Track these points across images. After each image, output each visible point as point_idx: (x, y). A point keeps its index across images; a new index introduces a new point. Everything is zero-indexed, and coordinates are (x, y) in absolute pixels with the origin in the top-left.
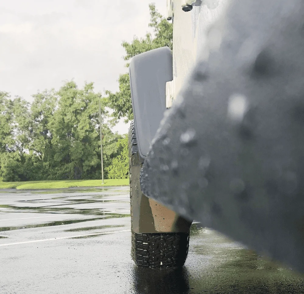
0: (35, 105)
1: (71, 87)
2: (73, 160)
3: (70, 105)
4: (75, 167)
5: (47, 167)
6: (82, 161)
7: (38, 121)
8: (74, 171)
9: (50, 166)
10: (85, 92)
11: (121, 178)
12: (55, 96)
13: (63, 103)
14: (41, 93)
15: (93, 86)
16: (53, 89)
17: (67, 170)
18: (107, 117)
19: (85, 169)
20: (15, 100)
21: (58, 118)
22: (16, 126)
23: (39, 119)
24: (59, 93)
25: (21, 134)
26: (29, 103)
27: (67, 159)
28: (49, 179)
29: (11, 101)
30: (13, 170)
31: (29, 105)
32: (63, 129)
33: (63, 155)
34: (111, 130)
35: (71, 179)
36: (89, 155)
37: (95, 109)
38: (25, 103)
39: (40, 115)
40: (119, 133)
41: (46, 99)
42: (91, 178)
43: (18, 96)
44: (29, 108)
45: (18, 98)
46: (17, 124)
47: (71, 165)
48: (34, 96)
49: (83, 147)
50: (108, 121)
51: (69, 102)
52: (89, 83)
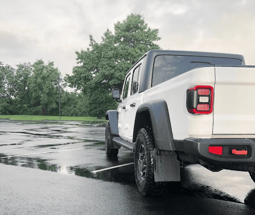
0: (18, 71)
1: (41, 63)
2: (42, 104)
3: (41, 73)
4: (42, 108)
5: (26, 107)
6: (47, 105)
7: (20, 80)
8: (42, 111)
9: (28, 107)
10: (49, 66)
11: (69, 116)
12: (31, 67)
13: (36, 72)
14: (22, 64)
15: (53, 64)
16: (29, 63)
17: (38, 110)
18: (61, 82)
19: (49, 110)
20: (6, 67)
21: (33, 80)
22: (7, 82)
23: (21, 79)
24: (33, 66)
25: (10, 87)
26: (14, 69)
27: (38, 104)
28: (27, 114)
29: (3, 67)
30: (5, 108)
31: (15, 70)
32: (36, 87)
33: (35, 101)
34: (64, 89)
35: (40, 115)
36: (51, 102)
37: (55, 77)
38: (12, 69)
39: (21, 77)
40: (68, 92)
41: (25, 68)
42: (52, 115)
43: (7, 65)
44: (15, 72)
45: (8, 66)
46: (8, 81)
47: (40, 107)
48: (17, 66)
49: (48, 98)
50: (62, 84)
51: (40, 72)
52: (51, 62)
